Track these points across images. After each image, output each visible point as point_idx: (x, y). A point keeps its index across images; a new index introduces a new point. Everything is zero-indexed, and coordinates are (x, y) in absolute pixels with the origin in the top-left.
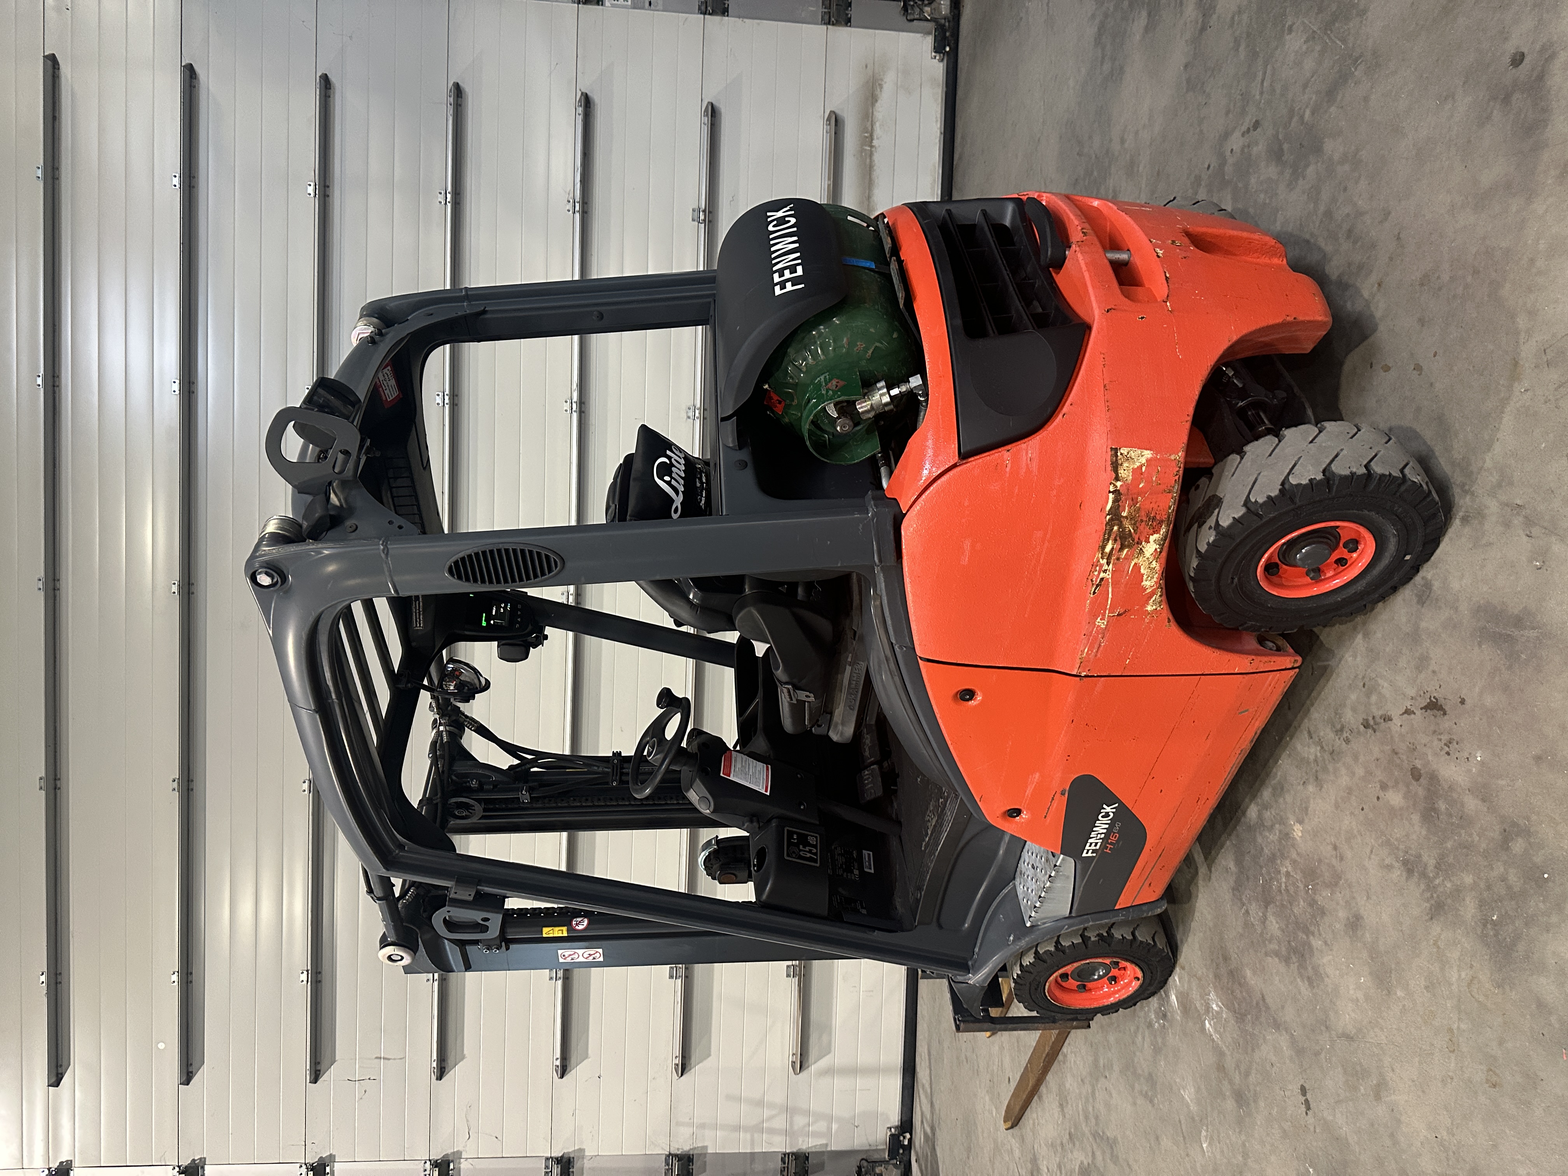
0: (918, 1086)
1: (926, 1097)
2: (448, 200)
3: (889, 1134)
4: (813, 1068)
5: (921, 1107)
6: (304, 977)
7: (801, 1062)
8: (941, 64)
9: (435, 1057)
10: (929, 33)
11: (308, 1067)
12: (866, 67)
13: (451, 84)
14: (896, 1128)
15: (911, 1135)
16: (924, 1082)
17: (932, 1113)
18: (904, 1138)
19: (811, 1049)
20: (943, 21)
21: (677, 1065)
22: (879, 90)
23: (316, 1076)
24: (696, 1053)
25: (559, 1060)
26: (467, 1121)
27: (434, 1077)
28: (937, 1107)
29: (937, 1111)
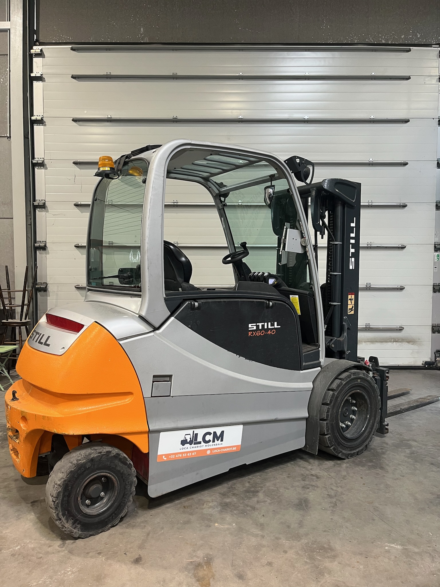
2: (370, 204)
8: (421, 364)
9: (82, 203)
10: (431, 360)
12: (419, 339)
13: (406, 204)
20: (435, 364)
22: (412, 343)
23: (76, 163)
25: (80, 245)
26: (59, 214)
27: (75, 203)
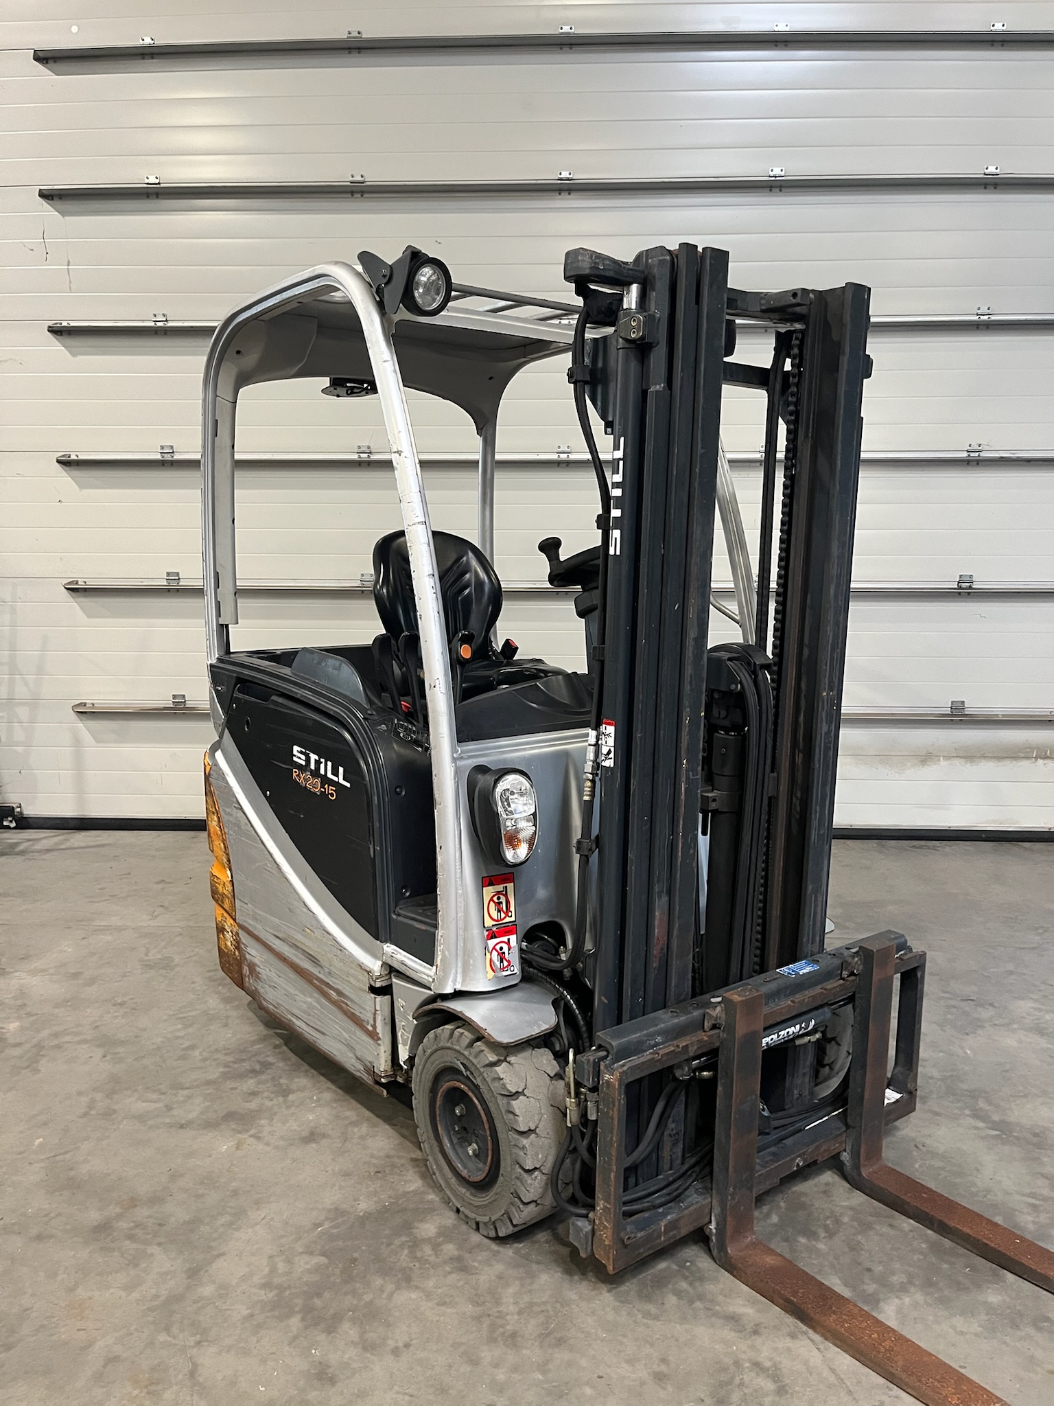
0: (68, 833)
1: (56, 844)
2: (982, 317)
3: (14, 806)
4: (80, 725)
5: (45, 838)
6: (152, 180)
7: (86, 712)
9: (73, 324)
11: (56, 187)
14: (21, 813)
15: (14, 828)
16: (72, 841)
17: (40, 851)
18: (11, 821)
19: (99, 722)
21: (77, 583)
23: (46, 195)
24: (88, 602)
25: (76, 458)
27: (51, 323)
28: (47, 856)
29: (43, 857)
